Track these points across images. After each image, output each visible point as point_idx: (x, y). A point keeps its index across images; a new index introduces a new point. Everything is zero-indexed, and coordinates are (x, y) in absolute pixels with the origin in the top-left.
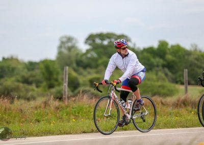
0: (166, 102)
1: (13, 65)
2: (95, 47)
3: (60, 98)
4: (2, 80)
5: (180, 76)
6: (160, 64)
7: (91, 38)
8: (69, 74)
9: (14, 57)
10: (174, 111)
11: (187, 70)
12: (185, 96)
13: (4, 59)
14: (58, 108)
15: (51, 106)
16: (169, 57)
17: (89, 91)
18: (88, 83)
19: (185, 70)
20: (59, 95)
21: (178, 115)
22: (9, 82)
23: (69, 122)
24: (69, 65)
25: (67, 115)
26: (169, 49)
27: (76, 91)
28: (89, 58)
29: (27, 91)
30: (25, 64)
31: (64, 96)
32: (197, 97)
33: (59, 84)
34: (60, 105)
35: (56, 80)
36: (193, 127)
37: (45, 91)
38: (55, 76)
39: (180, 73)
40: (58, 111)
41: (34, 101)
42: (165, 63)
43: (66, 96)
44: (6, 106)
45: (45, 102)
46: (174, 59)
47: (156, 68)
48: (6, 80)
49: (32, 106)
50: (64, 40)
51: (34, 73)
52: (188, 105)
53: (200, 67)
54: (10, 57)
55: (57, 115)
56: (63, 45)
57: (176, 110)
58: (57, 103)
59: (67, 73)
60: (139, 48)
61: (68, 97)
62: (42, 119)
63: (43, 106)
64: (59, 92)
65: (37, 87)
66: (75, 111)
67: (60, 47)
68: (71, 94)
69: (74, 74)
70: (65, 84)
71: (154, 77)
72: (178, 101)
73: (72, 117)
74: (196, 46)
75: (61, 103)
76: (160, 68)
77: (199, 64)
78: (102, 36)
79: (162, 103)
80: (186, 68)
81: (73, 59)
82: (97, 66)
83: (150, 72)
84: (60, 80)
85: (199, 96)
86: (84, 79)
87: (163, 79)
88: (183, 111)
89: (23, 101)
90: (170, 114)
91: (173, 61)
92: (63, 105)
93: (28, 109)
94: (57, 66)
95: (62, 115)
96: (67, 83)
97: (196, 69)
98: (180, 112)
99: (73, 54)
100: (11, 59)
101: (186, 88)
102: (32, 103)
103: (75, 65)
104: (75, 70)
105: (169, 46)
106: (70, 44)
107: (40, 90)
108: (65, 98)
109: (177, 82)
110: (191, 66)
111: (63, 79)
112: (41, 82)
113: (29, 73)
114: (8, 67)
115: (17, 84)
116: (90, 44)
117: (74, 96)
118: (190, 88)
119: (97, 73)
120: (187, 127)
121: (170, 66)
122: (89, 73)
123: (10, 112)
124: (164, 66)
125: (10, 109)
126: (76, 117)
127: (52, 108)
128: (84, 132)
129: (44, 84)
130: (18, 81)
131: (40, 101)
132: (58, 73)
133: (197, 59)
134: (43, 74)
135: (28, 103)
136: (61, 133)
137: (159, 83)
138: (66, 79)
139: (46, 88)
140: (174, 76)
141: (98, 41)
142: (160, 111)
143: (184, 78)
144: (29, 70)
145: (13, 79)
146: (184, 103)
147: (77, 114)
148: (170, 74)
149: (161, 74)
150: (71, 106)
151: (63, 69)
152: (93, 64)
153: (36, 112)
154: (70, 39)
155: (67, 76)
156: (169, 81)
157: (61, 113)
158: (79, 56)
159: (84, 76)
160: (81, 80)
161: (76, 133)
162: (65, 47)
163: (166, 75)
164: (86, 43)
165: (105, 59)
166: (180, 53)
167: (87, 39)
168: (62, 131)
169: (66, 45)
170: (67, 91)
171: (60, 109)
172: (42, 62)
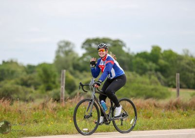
0: (158, 104)
1: (13, 68)
2: (91, 52)
3: (57, 100)
4: (2, 83)
5: (172, 80)
6: (153, 68)
7: (88, 42)
8: (66, 77)
9: (14, 61)
10: (166, 113)
11: (179, 74)
12: (177, 99)
13: (4, 62)
14: (56, 110)
15: (49, 107)
16: (162, 62)
19: (177, 74)
20: (56, 97)
21: (170, 116)
22: (8, 84)
23: (66, 122)
24: (65, 68)
25: (64, 116)
26: (162, 54)
27: (73, 94)
28: (86, 62)
29: (26, 93)
30: (24, 67)
31: (61, 98)
32: (189, 99)
33: (57, 87)
34: (57, 107)
35: (54, 83)
36: (184, 128)
37: (43, 93)
38: (53, 79)
39: (172, 77)
40: (56, 113)
41: (33, 103)
42: (158, 67)
43: (64, 98)
44: (6, 107)
45: (43, 103)
46: (167, 63)
47: (149, 72)
48: (6, 83)
49: (30, 107)
50: (62, 44)
51: (32, 75)
52: (180, 108)
53: (192, 72)
54: (9, 61)
55: (55, 116)
56: (61, 50)
57: (168, 112)
58: (55, 105)
59: (65, 76)
60: (133, 53)
62: (40, 120)
63: (41, 107)
64: (57, 94)
65: (36, 89)
66: (71, 113)
67: (58, 52)
68: (68, 96)
69: (71, 77)
70: (62, 87)
71: (147, 80)
72: (171, 103)
73: (69, 118)
74: (188, 51)
75: (58, 105)
76: (153, 72)
77: (190, 68)
79: (155, 105)
80: (178, 72)
81: (70, 63)
83: (144, 76)
84: (57, 83)
85: (190, 99)
87: (156, 83)
88: (175, 113)
89: (22, 103)
90: (163, 116)
91: (166, 66)
92: (61, 107)
93: (26, 110)
95: (59, 116)
96: (64, 85)
97: (187, 73)
98: (172, 114)
99: (70, 58)
100: (12, 62)
101: (178, 91)
102: (31, 105)
103: (71, 68)
104: (72, 73)
105: (162, 51)
106: (67, 49)
107: (38, 92)
108: (62, 101)
109: (169, 86)
110: (183, 71)
111: (60, 82)
112: (39, 85)
113: (28, 76)
114: (8, 70)
115: (16, 86)
116: (87, 49)
117: (71, 99)
118: (181, 91)
120: (178, 128)
121: (162, 70)
122: (85, 76)
123: (10, 113)
124: (156, 70)
125: (9, 110)
127: (50, 109)
129: (42, 86)
130: (17, 83)
131: (38, 102)
132: (55, 76)
133: (189, 64)
134: (41, 76)
135: (27, 105)
136: (58, 134)
137: (152, 87)
138: (63, 81)
139: (44, 91)
140: (166, 80)
141: (94, 46)
142: (154, 113)
143: (175, 82)
144: (28, 73)
145: (13, 81)
146: (176, 106)
148: (162, 77)
149: (154, 78)
150: (68, 108)
151: (60, 72)
153: (34, 113)
154: (67, 44)
155: (64, 79)
156: (162, 84)
157: (58, 114)
158: (76, 61)
159: (81, 79)
160: (77, 83)
161: (73, 133)
162: (62, 52)
163: (159, 78)
164: (83, 47)
166: (172, 58)
167: (84, 44)
168: (60, 132)
169: (64, 49)
170: (64, 92)
171: (58, 110)
172: (40, 66)
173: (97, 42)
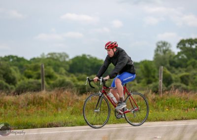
2: (185, 50)
3: (156, 92)
7: (182, 43)
8: (164, 72)
14: (155, 100)
15: (149, 98)
17: (180, 86)
18: (180, 80)
20: (155, 89)
23: (163, 111)
24: (162, 65)
25: (162, 105)
27: (169, 87)
28: (179, 59)
31: (159, 90)
33: (156, 81)
34: (156, 98)
35: (154, 77)
37: (144, 86)
38: (152, 74)
40: (155, 103)
43: (161, 90)
50: (160, 44)
55: (154, 105)
56: (159, 49)
58: (154, 96)
59: (162, 71)
61: (163, 91)
64: (156, 87)
65: (138, 82)
66: (168, 102)
67: (157, 50)
68: (166, 88)
69: (168, 72)
70: (160, 81)
73: (166, 107)
75: (157, 96)
78: (191, 41)
81: (167, 60)
82: (186, 66)
84: (156, 77)
86: (176, 76)
92: (159, 98)
94: (154, 66)
95: (158, 106)
96: (162, 79)
99: (167, 56)
103: (168, 65)
104: (169, 69)
106: (164, 48)
107: (140, 85)
108: (160, 93)
111: (158, 77)
112: (141, 79)
116: (181, 48)
117: (167, 91)
119: (186, 71)
122: (180, 71)
126: (169, 108)
127: (150, 100)
128: (176, 120)
129: (144, 80)
132: (155, 71)
134: (143, 71)
136: (157, 120)
138: (161, 76)
139: (145, 84)
141: (187, 45)
147: (170, 105)
150: (165, 98)
151: (158, 68)
152: (184, 64)
154: (164, 44)
155: (162, 74)
157: (157, 104)
158: (172, 58)
159: (176, 74)
160: (173, 77)
161: (169, 120)
162: (160, 51)
164: (178, 47)
165: (193, 60)
167: (179, 44)
168: (158, 119)
169: (162, 49)
170: (161, 86)
171: (156, 101)
172: (142, 62)
173: (190, 43)
